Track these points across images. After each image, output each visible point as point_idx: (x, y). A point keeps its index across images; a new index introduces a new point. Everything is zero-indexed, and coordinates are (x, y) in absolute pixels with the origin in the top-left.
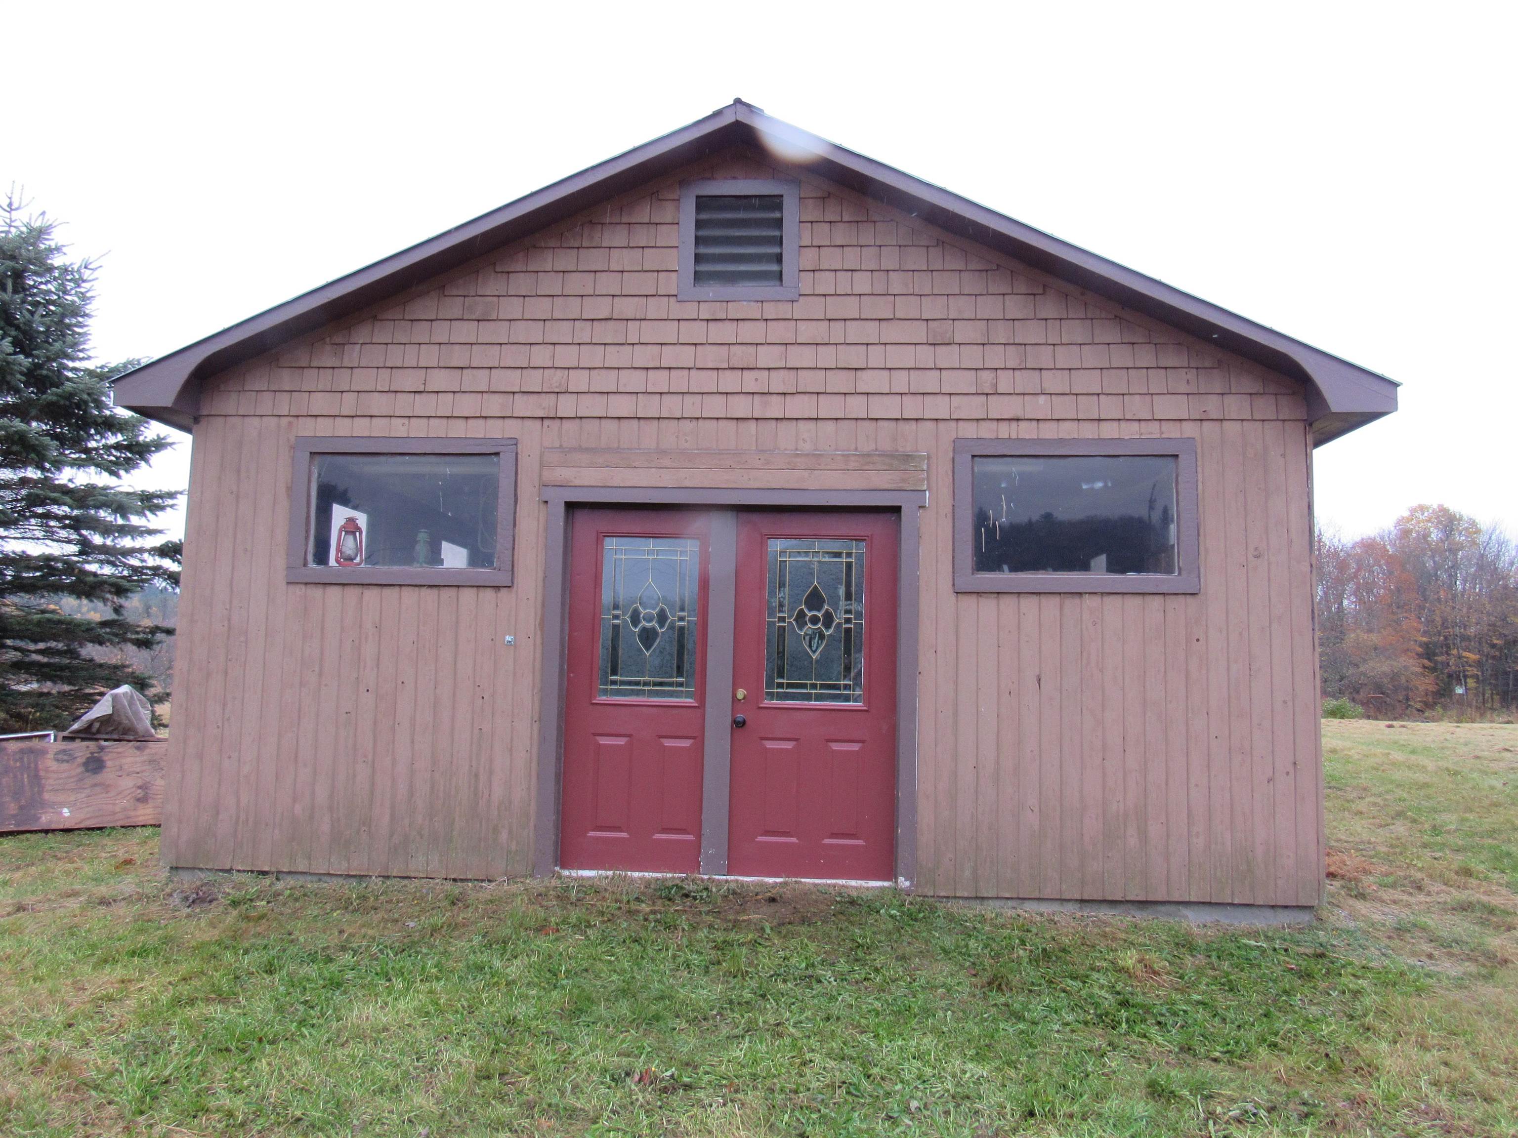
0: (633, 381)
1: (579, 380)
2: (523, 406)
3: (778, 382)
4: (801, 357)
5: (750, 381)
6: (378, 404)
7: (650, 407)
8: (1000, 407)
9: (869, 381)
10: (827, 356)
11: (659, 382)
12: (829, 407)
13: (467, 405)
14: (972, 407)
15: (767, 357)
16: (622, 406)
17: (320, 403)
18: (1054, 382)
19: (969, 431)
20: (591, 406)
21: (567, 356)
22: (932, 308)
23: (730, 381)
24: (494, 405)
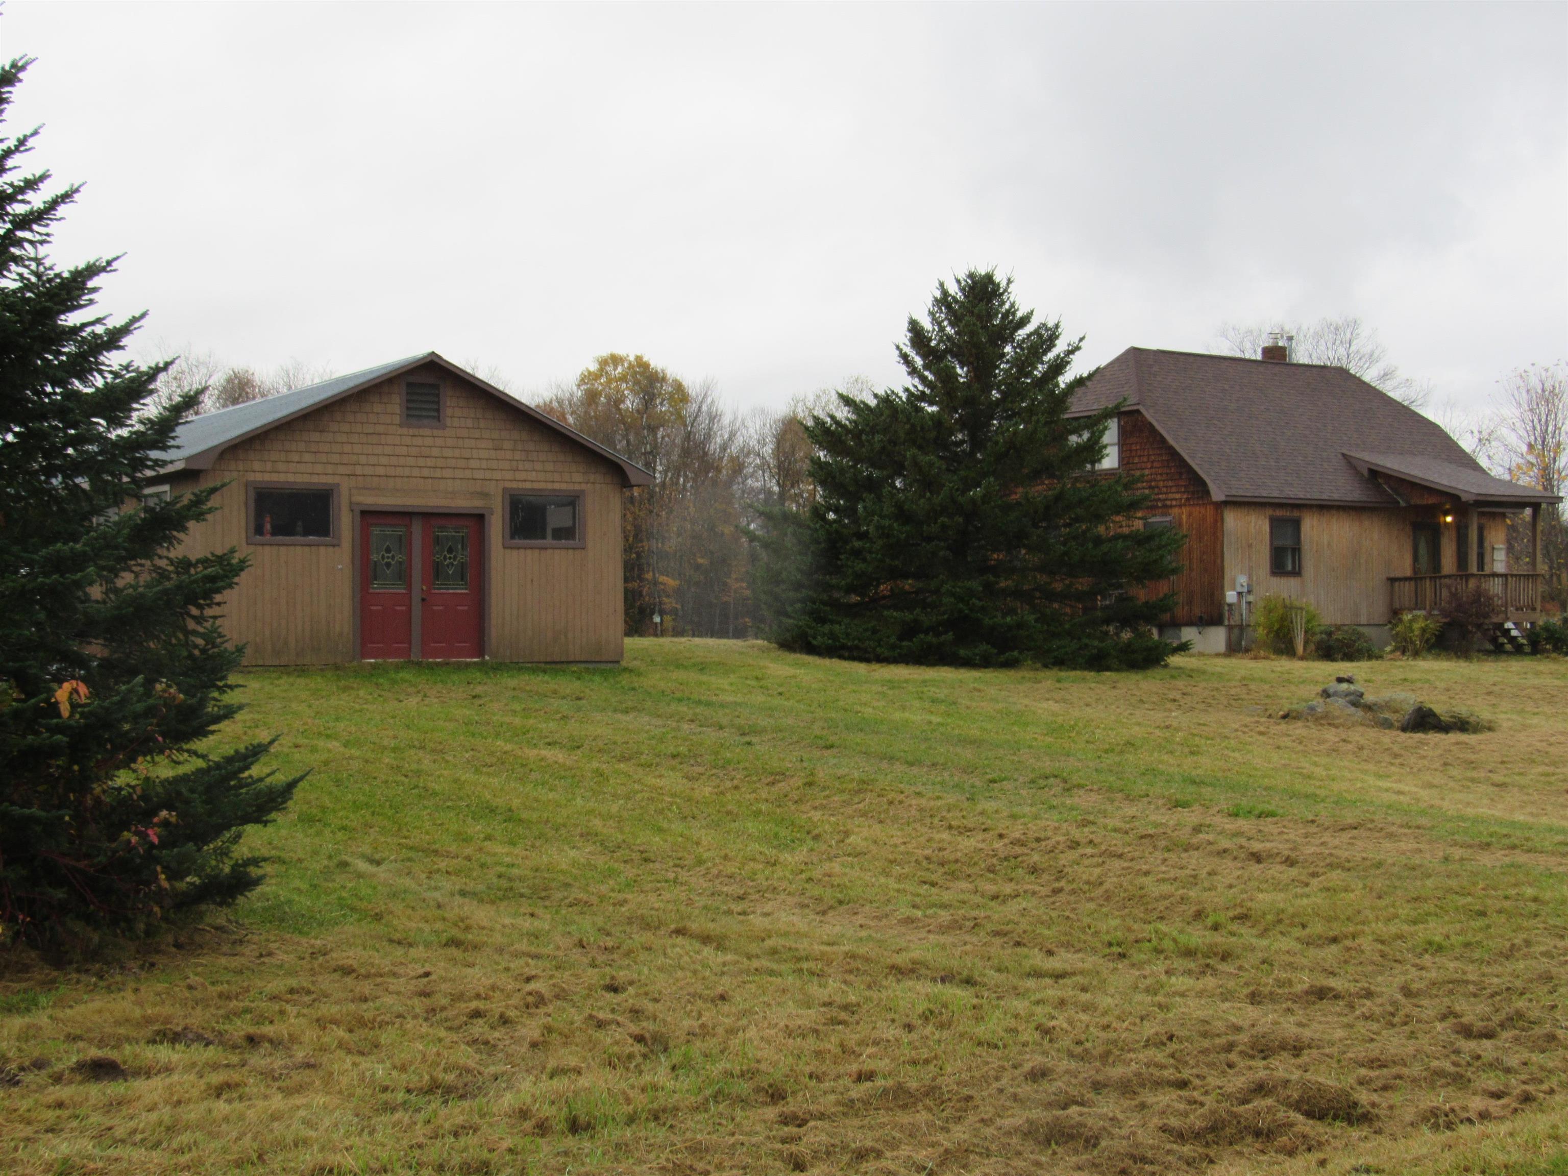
0: (384, 460)
1: (363, 459)
2: (342, 470)
3: (440, 463)
4: (448, 453)
5: (430, 462)
6: (281, 467)
7: (391, 471)
8: (521, 475)
9: (473, 464)
10: (457, 453)
11: (394, 460)
12: (459, 474)
13: (319, 468)
14: (509, 475)
15: (435, 452)
16: (381, 471)
17: (257, 465)
18: (539, 466)
19: (509, 485)
20: (369, 471)
21: (357, 449)
22: (496, 434)
23: (421, 462)
24: (330, 469)
